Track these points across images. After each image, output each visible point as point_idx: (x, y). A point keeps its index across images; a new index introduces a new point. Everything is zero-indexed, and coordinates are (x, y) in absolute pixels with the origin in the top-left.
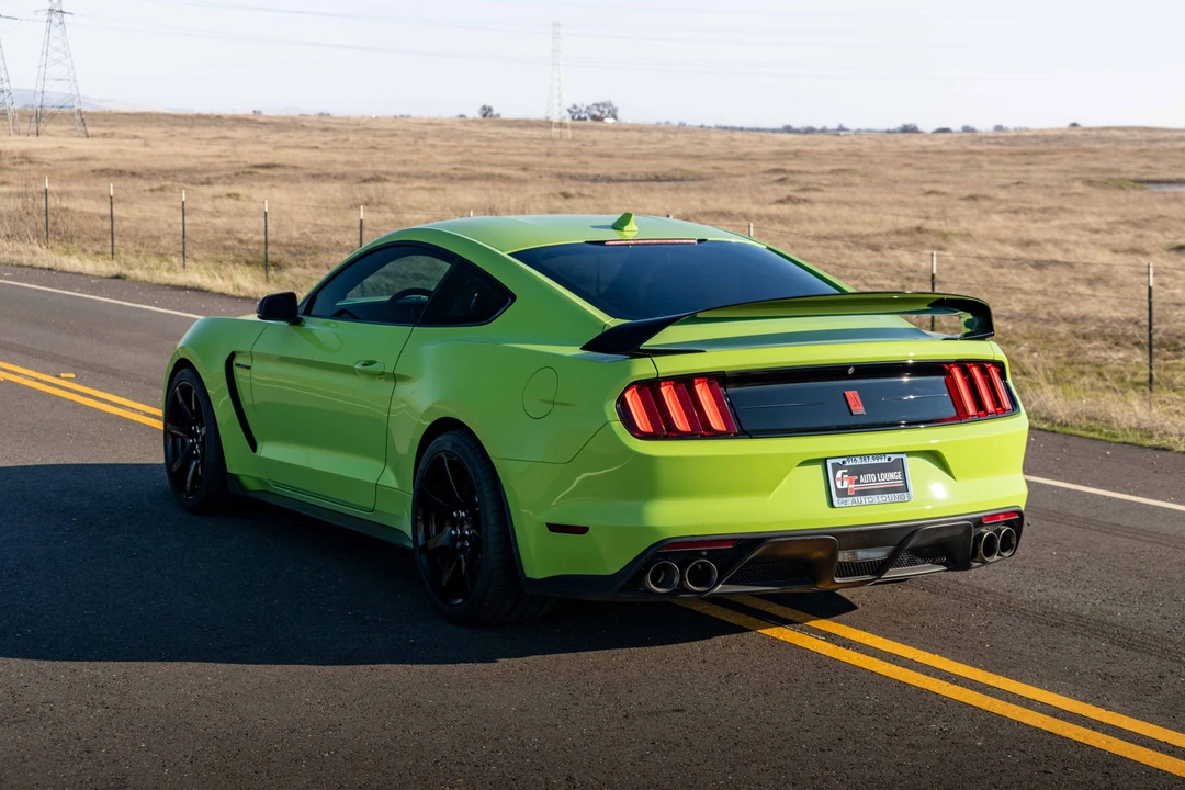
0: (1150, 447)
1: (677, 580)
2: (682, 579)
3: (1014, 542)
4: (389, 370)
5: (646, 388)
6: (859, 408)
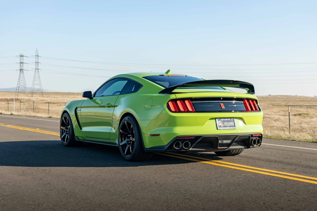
0: (291, 140)
1: (181, 146)
2: (182, 146)
3: (260, 142)
4: (113, 105)
5: (174, 101)
6: (224, 107)
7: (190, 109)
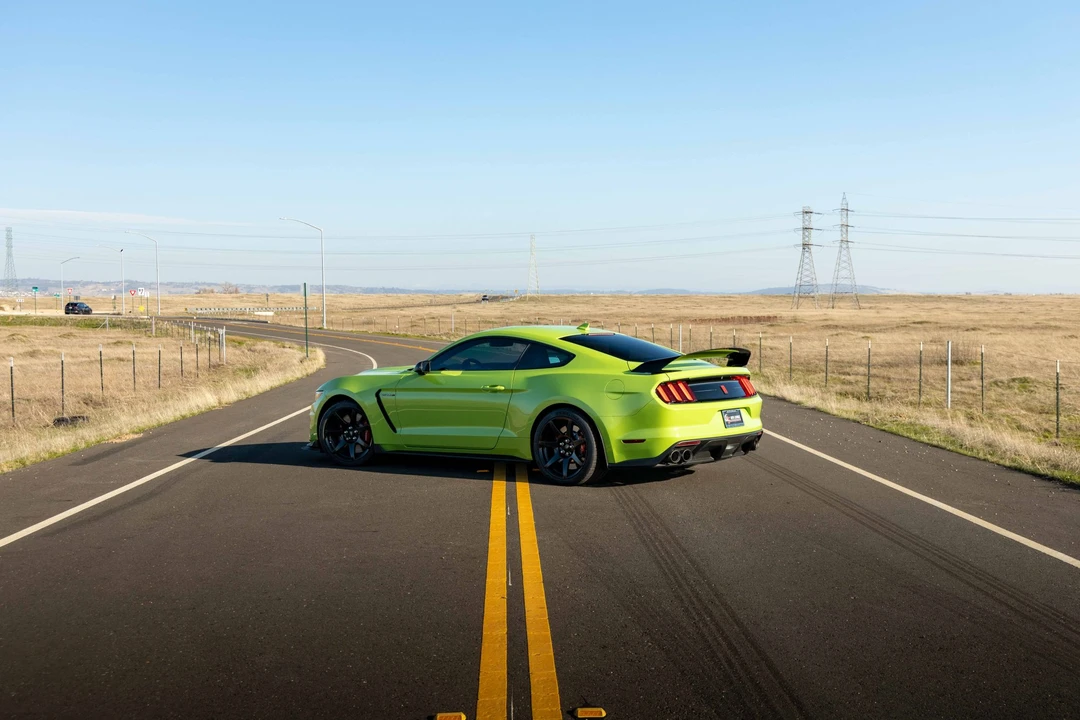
4: (509, 388)
5: (664, 385)
6: (726, 392)
7: (689, 397)
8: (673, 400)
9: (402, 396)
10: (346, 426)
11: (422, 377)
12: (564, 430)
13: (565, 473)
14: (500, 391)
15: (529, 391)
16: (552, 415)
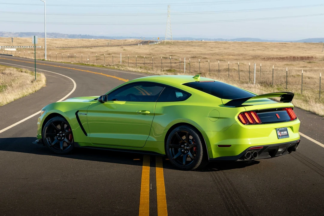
1: (251, 156)
4: (152, 112)
5: (243, 114)
6: (279, 118)
7: (257, 121)
8: (247, 123)
9: (90, 115)
10: (58, 131)
11: (102, 104)
12: (184, 138)
13: (184, 163)
14: (147, 114)
15: (165, 114)
16: (177, 129)
